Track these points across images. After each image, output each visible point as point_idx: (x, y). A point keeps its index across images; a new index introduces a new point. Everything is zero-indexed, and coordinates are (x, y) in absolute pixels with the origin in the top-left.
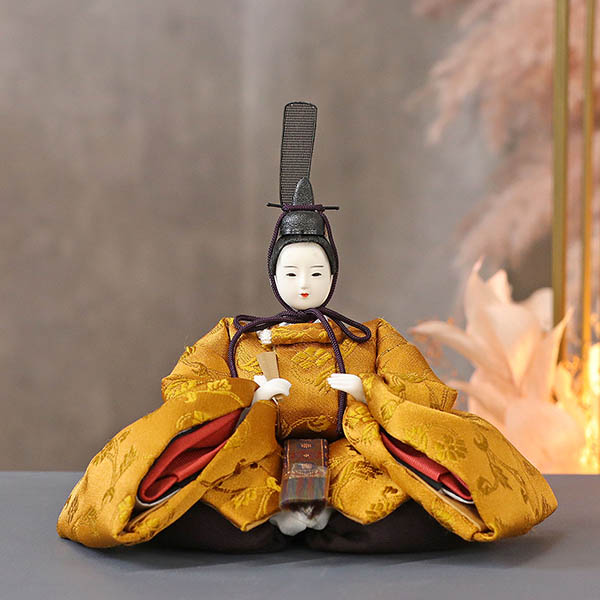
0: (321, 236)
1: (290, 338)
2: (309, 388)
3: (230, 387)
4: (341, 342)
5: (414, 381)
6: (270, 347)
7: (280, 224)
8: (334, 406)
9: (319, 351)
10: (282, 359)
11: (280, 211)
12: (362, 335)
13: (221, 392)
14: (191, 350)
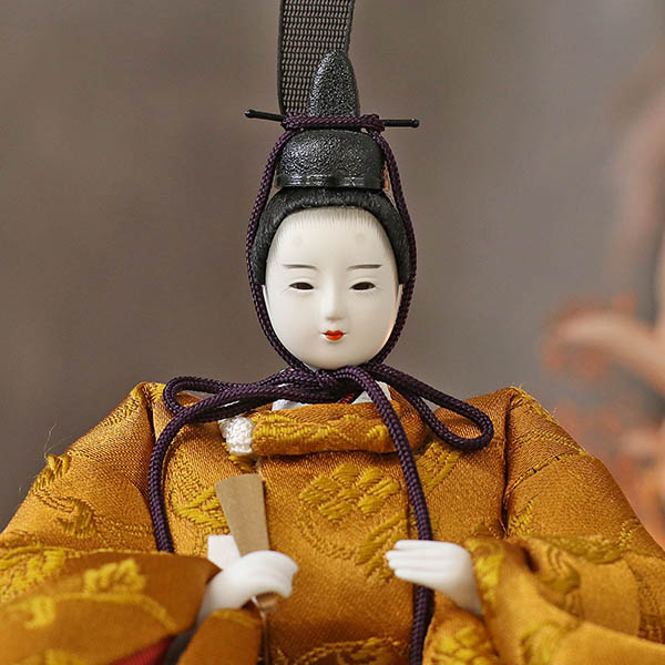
0: (374, 191)
1: (296, 442)
2: (341, 568)
3: (140, 582)
4: (421, 449)
5: (599, 558)
6: (249, 463)
7: (277, 161)
8: (403, 614)
9: (367, 474)
10: (278, 493)
11: (277, 130)
12: (472, 433)
13: (119, 596)
14: (59, 465)
